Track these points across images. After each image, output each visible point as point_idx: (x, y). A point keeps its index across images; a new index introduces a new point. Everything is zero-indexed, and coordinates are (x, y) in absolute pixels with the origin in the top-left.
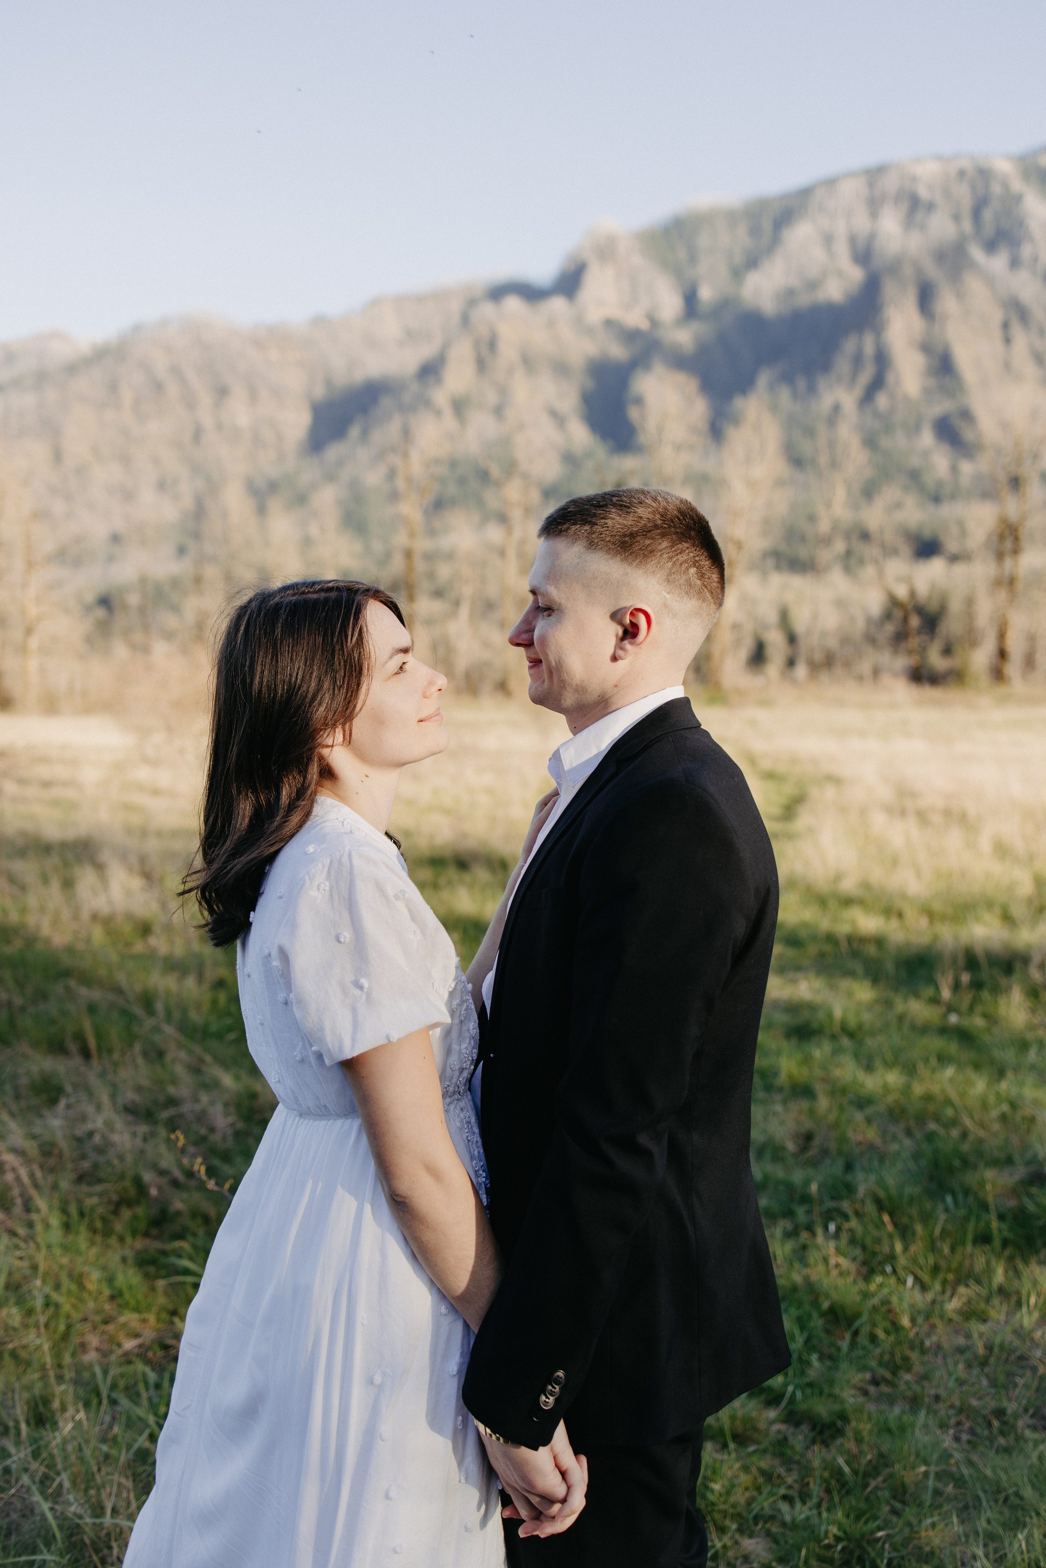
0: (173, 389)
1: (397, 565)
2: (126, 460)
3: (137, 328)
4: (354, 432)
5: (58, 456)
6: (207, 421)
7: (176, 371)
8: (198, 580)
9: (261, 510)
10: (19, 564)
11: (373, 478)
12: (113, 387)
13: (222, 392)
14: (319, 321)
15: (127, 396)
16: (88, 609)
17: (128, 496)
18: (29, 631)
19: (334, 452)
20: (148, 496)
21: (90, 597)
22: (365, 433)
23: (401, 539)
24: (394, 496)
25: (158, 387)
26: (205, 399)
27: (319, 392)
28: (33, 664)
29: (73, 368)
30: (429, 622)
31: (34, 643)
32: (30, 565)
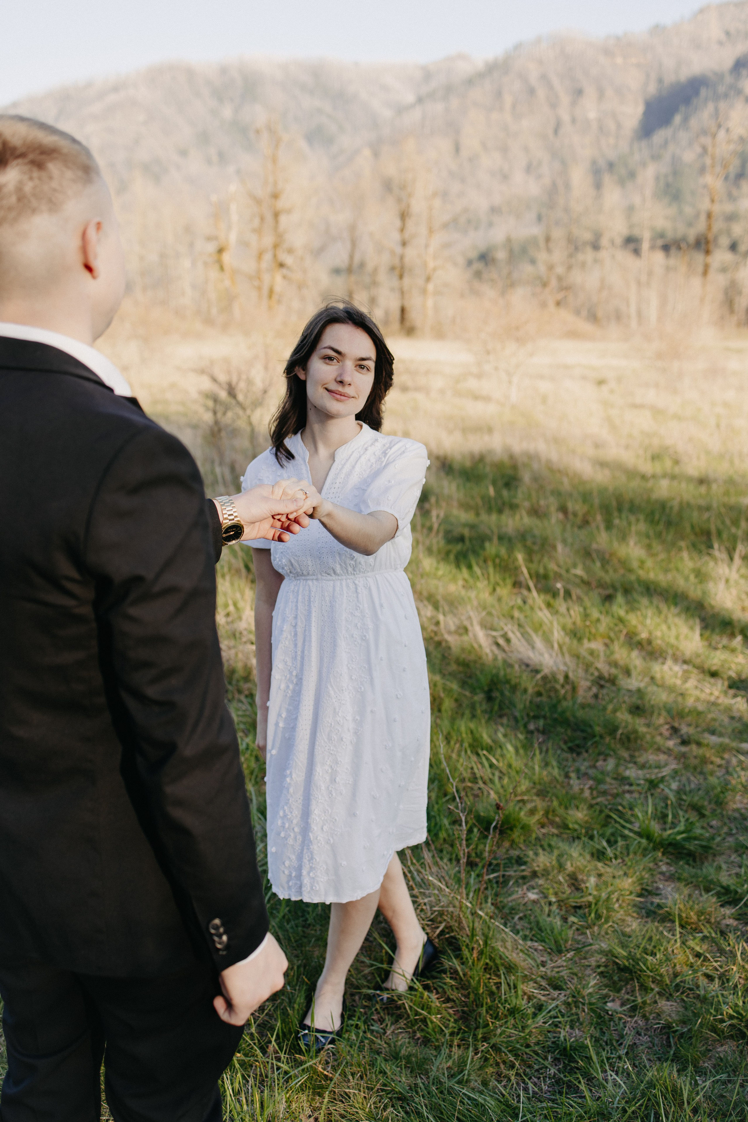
0: (541, 93)
1: (701, 226)
2: (504, 150)
3: (518, 47)
4: (678, 119)
5: (457, 149)
6: (566, 117)
7: (544, 77)
8: (548, 239)
9: (598, 186)
10: (423, 230)
11: (689, 156)
12: (499, 94)
13: (579, 92)
14: (657, 30)
15: (508, 99)
16: (470, 263)
17: (505, 177)
18: (428, 279)
19: (659, 136)
20: (518, 177)
21: (473, 254)
22: (686, 120)
23: (705, 205)
24: (702, 170)
25: (532, 92)
26: (565, 99)
27: (652, 89)
28: (430, 302)
29: (470, 82)
30: (724, 270)
31: (431, 287)
32: (431, 231)
